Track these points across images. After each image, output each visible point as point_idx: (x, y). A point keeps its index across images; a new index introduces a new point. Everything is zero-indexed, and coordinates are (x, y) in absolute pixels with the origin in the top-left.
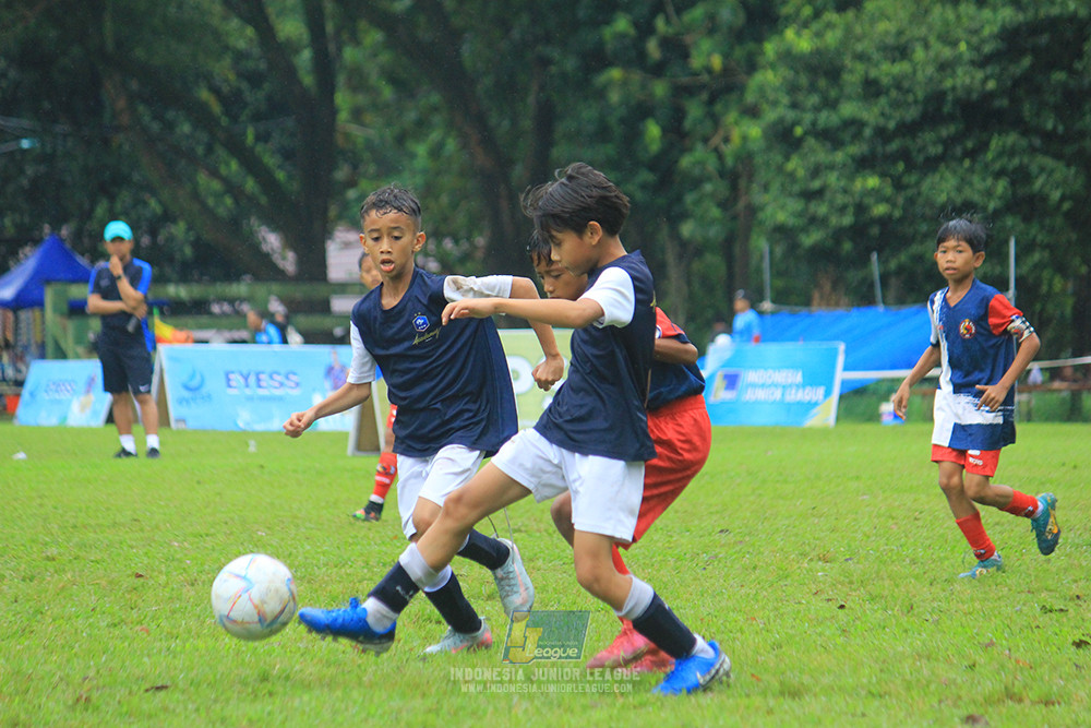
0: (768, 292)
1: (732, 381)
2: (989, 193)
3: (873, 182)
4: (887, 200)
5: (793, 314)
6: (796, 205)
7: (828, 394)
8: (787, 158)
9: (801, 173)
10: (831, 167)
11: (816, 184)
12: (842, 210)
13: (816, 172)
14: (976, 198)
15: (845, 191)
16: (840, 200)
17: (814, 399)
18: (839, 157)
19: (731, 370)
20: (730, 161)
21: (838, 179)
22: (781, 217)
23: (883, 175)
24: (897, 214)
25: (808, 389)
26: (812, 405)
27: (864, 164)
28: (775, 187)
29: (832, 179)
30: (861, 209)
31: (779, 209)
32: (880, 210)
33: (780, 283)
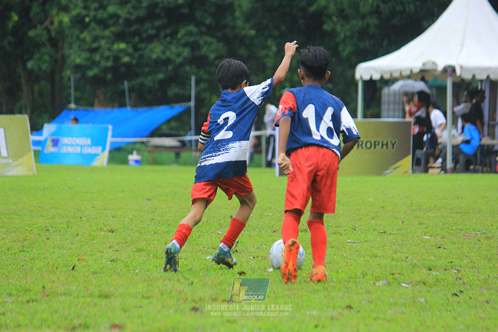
0: (72, 99)
1: (55, 143)
2: (179, 55)
3: (123, 46)
4: (129, 55)
5: (85, 110)
6: (85, 55)
7: (104, 149)
8: (82, 32)
9: (88, 39)
10: (103, 38)
11: (95, 45)
12: (107, 59)
13: (96, 39)
14: (173, 57)
15: (109, 49)
16: (107, 54)
17: (96, 152)
18: (107, 33)
19: (55, 137)
20: (53, 34)
21: (106, 43)
22: (78, 61)
23: (128, 43)
24: (134, 62)
25: (93, 147)
26: (96, 155)
27: (119, 37)
28: (75, 47)
29: (103, 43)
30: (117, 59)
31: (77, 57)
32: (126, 59)
33: (78, 94)
